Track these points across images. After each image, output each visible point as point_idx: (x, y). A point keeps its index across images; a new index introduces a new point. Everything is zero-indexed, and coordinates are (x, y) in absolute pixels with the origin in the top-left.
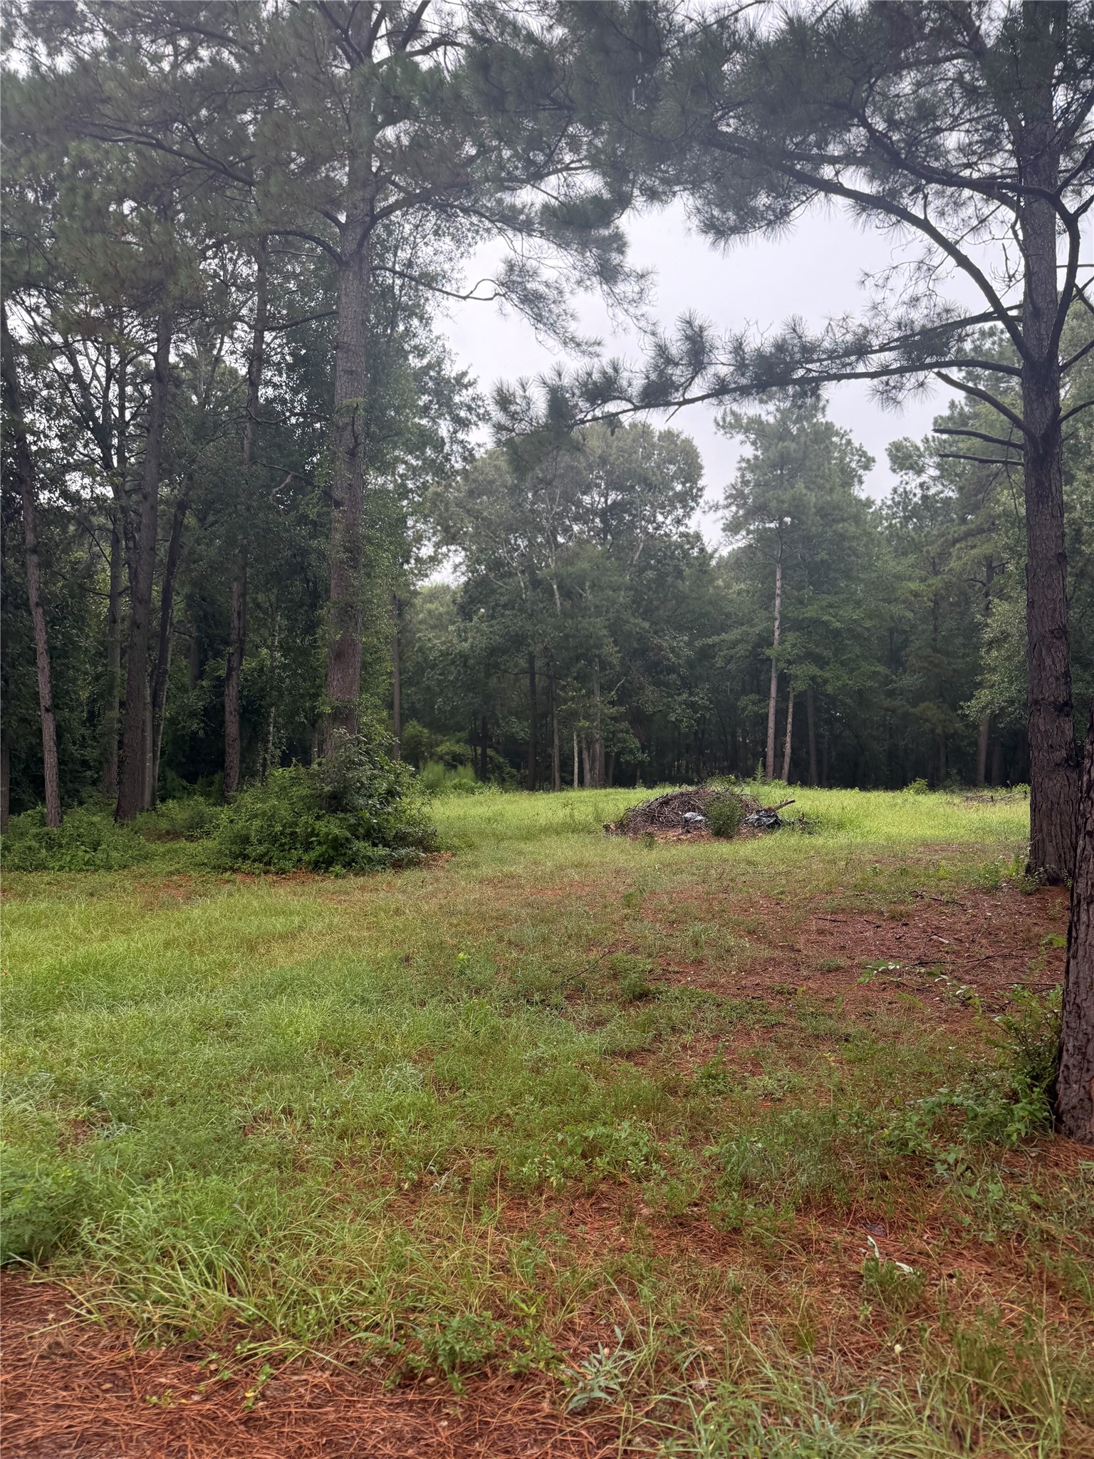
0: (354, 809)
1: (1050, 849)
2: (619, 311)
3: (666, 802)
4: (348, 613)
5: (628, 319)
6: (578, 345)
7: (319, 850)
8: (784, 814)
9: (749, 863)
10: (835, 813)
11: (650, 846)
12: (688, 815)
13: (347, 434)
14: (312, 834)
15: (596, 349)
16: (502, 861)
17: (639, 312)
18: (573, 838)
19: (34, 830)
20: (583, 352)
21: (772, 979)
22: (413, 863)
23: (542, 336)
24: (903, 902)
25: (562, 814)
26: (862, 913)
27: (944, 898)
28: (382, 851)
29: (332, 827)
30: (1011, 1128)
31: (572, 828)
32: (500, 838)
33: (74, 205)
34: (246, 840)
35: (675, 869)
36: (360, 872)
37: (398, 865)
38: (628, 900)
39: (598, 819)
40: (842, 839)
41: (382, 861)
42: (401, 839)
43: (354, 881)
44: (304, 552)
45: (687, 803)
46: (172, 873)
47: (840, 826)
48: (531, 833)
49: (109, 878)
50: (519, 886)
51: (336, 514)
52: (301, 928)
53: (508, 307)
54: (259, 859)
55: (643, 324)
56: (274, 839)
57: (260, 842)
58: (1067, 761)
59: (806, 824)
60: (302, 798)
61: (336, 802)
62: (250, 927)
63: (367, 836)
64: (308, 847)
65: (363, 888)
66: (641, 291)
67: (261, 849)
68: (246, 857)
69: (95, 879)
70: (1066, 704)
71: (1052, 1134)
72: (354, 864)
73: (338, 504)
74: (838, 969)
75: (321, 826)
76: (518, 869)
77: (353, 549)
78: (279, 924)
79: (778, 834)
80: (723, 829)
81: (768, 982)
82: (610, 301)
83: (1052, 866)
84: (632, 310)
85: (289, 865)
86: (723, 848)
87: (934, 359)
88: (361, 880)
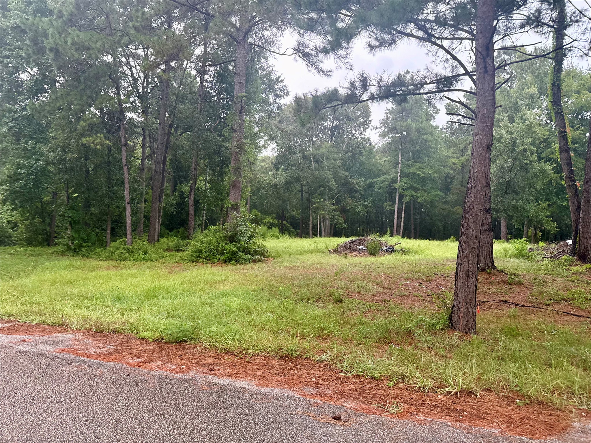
0: (239, 241)
1: (482, 259)
2: (338, 60)
3: (352, 242)
4: (238, 170)
5: (342, 64)
6: (323, 72)
7: (226, 255)
8: (397, 248)
9: (381, 264)
10: (416, 247)
11: (346, 258)
12: (360, 247)
13: (239, 105)
14: (224, 250)
15: (330, 73)
16: (292, 261)
17: (346, 61)
18: (318, 255)
19: (122, 247)
20: (325, 75)
21: (383, 298)
22: (260, 261)
23: (310, 69)
24: (431, 276)
25: (313, 246)
26: (416, 279)
27: (445, 275)
28: (249, 256)
29: (231, 247)
30: (438, 326)
31: (317, 251)
32: (291, 254)
33: (138, 17)
34: (200, 251)
35: (354, 265)
36: (242, 263)
37: (255, 262)
38: (336, 274)
39: (327, 248)
40: (417, 257)
41: (249, 260)
42: (256, 253)
43: (239, 267)
44: (220, 147)
45: (360, 243)
46: (174, 263)
47: (417, 252)
48: (301, 253)
49: (153, 263)
50: (298, 269)
51: (234, 135)
52: (225, 280)
53: (297, 57)
54: (205, 258)
55: (347, 65)
56: (211, 252)
57: (206, 252)
58: (489, 229)
59: (404, 251)
60: (220, 237)
61: (232, 239)
62: (209, 278)
63: (243, 251)
64: (222, 254)
65: (243, 269)
66: (347, 54)
67: (206, 255)
68: (200, 257)
69: (148, 263)
70: (489, 209)
71: (450, 329)
72: (239, 261)
73: (235, 131)
74: (405, 295)
75: (227, 247)
76: (298, 264)
77: (240, 147)
78: (218, 278)
79: (393, 254)
80: (373, 253)
81: (381, 298)
82: (335, 57)
83: (482, 265)
84: (343, 60)
85: (216, 261)
86: (372, 259)
87: (447, 88)
88: (242, 266)
